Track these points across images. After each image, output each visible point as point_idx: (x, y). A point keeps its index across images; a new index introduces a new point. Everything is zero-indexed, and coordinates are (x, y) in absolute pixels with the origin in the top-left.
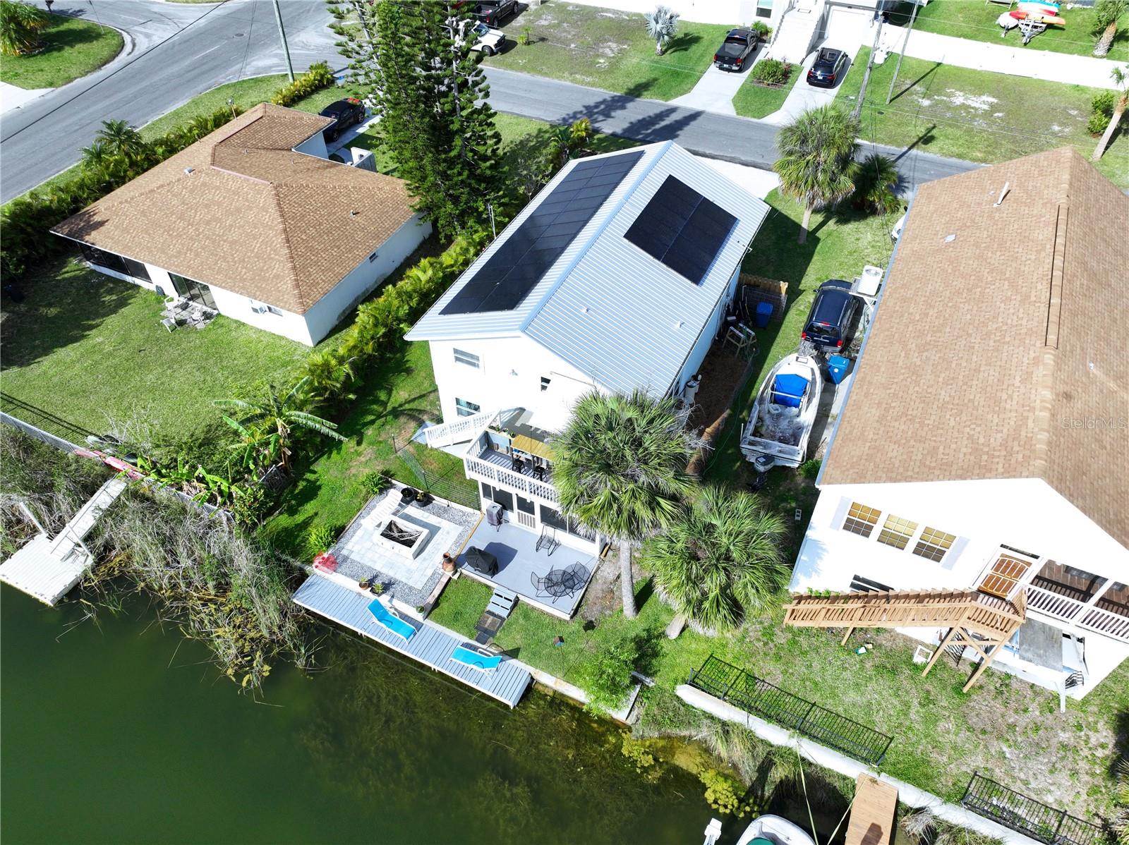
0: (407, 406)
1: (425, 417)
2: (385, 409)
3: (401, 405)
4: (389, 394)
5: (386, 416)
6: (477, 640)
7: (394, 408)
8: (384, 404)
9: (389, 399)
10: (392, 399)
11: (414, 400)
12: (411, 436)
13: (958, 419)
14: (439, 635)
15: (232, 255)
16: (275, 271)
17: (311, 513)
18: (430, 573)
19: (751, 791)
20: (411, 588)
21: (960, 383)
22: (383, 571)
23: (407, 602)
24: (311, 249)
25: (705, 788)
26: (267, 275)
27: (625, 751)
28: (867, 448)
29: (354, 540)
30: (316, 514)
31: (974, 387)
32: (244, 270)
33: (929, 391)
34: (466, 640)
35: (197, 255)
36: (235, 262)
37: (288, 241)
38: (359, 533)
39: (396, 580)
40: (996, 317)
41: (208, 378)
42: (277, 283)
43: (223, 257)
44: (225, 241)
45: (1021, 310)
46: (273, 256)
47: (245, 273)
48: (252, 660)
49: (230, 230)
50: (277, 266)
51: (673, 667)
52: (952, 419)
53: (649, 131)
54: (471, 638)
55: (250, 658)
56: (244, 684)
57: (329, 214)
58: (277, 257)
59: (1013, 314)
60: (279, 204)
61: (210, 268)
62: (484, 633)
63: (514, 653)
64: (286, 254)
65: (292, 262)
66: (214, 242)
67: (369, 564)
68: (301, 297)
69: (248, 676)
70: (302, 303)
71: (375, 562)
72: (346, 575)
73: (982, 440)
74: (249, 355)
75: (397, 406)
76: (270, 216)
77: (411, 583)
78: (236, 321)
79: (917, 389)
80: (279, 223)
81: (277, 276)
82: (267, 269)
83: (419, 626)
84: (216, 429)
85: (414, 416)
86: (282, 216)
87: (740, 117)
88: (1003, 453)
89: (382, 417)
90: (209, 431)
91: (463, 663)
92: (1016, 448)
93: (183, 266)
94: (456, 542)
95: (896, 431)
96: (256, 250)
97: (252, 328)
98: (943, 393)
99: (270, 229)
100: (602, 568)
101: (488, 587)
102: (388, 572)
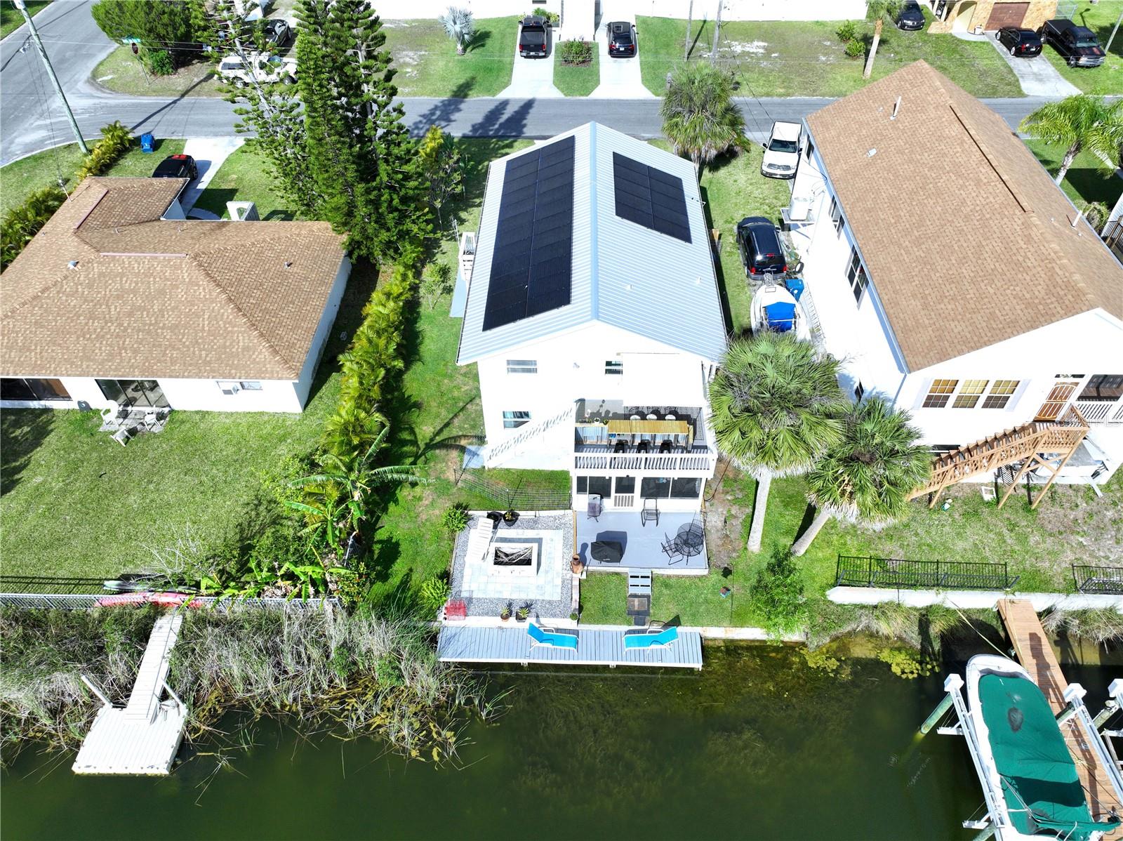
0: (438, 439)
1: (463, 442)
2: (418, 447)
3: (432, 440)
4: (412, 432)
5: (424, 454)
6: (636, 624)
7: (426, 444)
8: (414, 443)
9: (416, 437)
10: (420, 437)
11: (441, 430)
12: (461, 465)
13: (993, 286)
14: (598, 635)
15: (181, 341)
16: (241, 344)
17: (405, 571)
18: (559, 582)
19: (923, 651)
20: (550, 602)
21: (974, 260)
22: (514, 597)
23: (554, 616)
24: (267, 311)
25: (889, 666)
26: (234, 350)
27: (811, 664)
28: (931, 332)
29: (466, 579)
30: (411, 570)
31: (988, 259)
32: (203, 352)
33: (951, 273)
34: (627, 628)
35: (135, 352)
36: (188, 346)
37: (240, 310)
38: (467, 572)
39: (532, 601)
40: (963, 202)
41: (204, 478)
42: (251, 356)
43: (170, 345)
44: (162, 328)
45: (981, 191)
46: (230, 329)
47: (207, 355)
48: (429, 732)
49: (164, 315)
50: (241, 338)
51: (812, 578)
52: (989, 288)
53: (496, 126)
54: (630, 624)
55: (424, 732)
56: (436, 758)
57: (265, 272)
58: (236, 329)
59: (977, 196)
60: (208, 274)
61: (159, 361)
62: (640, 617)
63: (676, 622)
64: (245, 323)
65: (256, 329)
66: (149, 332)
67: (497, 596)
68: (286, 362)
69: (435, 750)
70: (290, 368)
71: (500, 592)
72: (479, 615)
73: (1028, 296)
74: (234, 442)
75: (428, 441)
76: (204, 289)
77: (547, 598)
78: (197, 412)
79: (938, 275)
80: (219, 293)
81: (246, 349)
82: (231, 344)
83: (576, 632)
84: (249, 525)
85: (451, 445)
86: (218, 285)
87: (569, 98)
88: (1054, 299)
89: (421, 456)
90: (242, 531)
91: (637, 648)
92: (1062, 293)
93: (123, 367)
94: (565, 545)
95: (946, 312)
96: (206, 328)
97: (220, 414)
98: (964, 271)
99: (212, 302)
100: (708, 520)
101: (617, 574)
102: (520, 596)
